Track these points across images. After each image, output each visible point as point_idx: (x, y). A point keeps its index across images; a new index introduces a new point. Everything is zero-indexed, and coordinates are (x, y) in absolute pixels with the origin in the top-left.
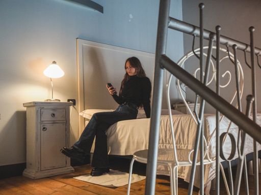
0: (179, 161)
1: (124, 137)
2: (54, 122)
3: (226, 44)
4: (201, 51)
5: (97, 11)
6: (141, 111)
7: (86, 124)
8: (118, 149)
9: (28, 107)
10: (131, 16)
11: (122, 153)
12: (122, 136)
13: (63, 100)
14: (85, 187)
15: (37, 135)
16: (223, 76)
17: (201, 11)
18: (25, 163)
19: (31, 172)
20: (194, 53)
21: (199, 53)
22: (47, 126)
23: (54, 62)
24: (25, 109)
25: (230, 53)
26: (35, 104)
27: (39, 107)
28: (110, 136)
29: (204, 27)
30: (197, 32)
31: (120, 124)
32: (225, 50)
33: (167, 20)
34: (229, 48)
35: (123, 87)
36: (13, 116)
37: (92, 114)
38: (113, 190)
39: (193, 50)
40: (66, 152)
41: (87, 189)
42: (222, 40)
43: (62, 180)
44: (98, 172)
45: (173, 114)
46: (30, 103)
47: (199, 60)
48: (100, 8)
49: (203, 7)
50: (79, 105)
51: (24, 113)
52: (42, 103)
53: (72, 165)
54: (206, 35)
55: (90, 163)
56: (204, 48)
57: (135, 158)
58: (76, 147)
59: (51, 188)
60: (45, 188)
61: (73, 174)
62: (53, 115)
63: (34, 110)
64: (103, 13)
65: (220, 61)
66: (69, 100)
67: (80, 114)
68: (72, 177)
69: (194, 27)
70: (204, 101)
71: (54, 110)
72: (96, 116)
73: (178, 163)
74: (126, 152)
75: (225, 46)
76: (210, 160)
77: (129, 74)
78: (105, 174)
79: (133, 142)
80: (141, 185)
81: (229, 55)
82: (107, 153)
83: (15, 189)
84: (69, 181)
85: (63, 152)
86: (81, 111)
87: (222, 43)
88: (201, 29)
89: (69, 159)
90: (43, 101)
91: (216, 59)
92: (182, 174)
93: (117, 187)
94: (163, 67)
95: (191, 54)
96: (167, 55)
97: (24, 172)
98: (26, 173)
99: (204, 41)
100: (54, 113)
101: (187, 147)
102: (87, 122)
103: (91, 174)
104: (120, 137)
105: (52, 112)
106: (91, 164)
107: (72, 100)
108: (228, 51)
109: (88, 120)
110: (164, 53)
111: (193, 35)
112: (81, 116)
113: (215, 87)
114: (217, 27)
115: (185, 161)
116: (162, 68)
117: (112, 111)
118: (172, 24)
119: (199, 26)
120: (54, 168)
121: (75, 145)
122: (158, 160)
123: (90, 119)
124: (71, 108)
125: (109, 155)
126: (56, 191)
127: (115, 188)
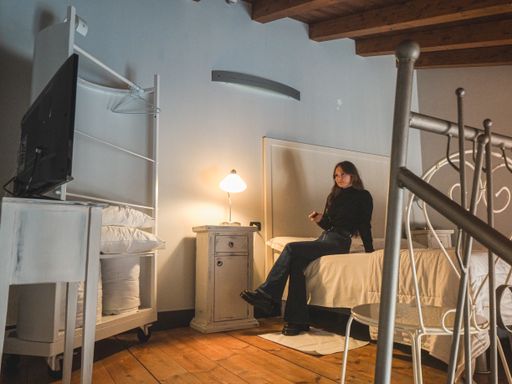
0: (426, 326)
1: (332, 280)
2: (232, 255)
3: (501, 146)
4: (461, 157)
5: (291, 99)
6: (357, 242)
7: (276, 260)
8: (323, 297)
9: (199, 232)
10: (339, 102)
11: (329, 303)
12: (329, 277)
13: (245, 223)
14: (275, 351)
15: (210, 272)
16: (497, 195)
17: (459, 100)
18: (193, 311)
19: (200, 323)
20: (449, 160)
21: (458, 160)
22: (223, 260)
23: (234, 171)
24: (194, 235)
25: (508, 159)
26: (208, 228)
27: (214, 232)
28: (311, 276)
29: (466, 122)
30: (454, 130)
31: (325, 261)
32: (499, 155)
33: (408, 116)
34: (506, 152)
35: (330, 204)
36: (180, 244)
37: (284, 245)
38: (317, 359)
39: (448, 157)
40: (248, 297)
41: (279, 354)
42: (495, 140)
43: (243, 337)
44: (294, 330)
45: (414, 247)
46: (202, 227)
47: (458, 174)
48: (295, 94)
49: (463, 93)
50: (265, 230)
51: (194, 240)
52: (217, 227)
53: (256, 316)
54: (468, 134)
55: (280, 315)
56: (466, 152)
57: (354, 316)
58: (262, 291)
59: (229, 349)
60: (220, 348)
61: (258, 330)
62: (232, 244)
63: (206, 237)
64: (299, 99)
65: (493, 171)
66: (252, 224)
67: (267, 243)
68: (256, 334)
69: (449, 124)
70: (472, 238)
71: (232, 236)
72: (291, 247)
73: (424, 329)
74: (334, 303)
75: (499, 149)
76: (478, 328)
77: (340, 185)
78: (303, 334)
79: (346, 288)
80: (360, 355)
81: (506, 163)
82: (306, 301)
83: (181, 346)
84: (253, 339)
85: (244, 297)
86: (268, 239)
87: (493, 145)
88: (460, 125)
89: (251, 308)
90: (218, 224)
91: (487, 170)
92: (426, 344)
93: (321, 356)
94: (403, 185)
95: (444, 162)
96: (408, 168)
97: (192, 322)
98: (194, 323)
99: (465, 143)
100: (233, 241)
101: (433, 300)
102: (277, 256)
103: (283, 332)
104: (325, 279)
105: (230, 240)
106: (283, 317)
107: (256, 223)
108: (504, 156)
109: (278, 252)
110: (403, 165)
111: (448, 135)
112: (269, 247)
113: (486, 214)
114: (486, 122)
115: (436, 327)
116: (402, 187)
117: (313, 239)
118: (416, 121)
119: (457, 122)
120: (232, 319)
121: (260, 288)
122: (396, 323)
123: (281, 250)
124: (255, 234)
125: (310, 306)
126: (235, 354)
127: (319, 356)
